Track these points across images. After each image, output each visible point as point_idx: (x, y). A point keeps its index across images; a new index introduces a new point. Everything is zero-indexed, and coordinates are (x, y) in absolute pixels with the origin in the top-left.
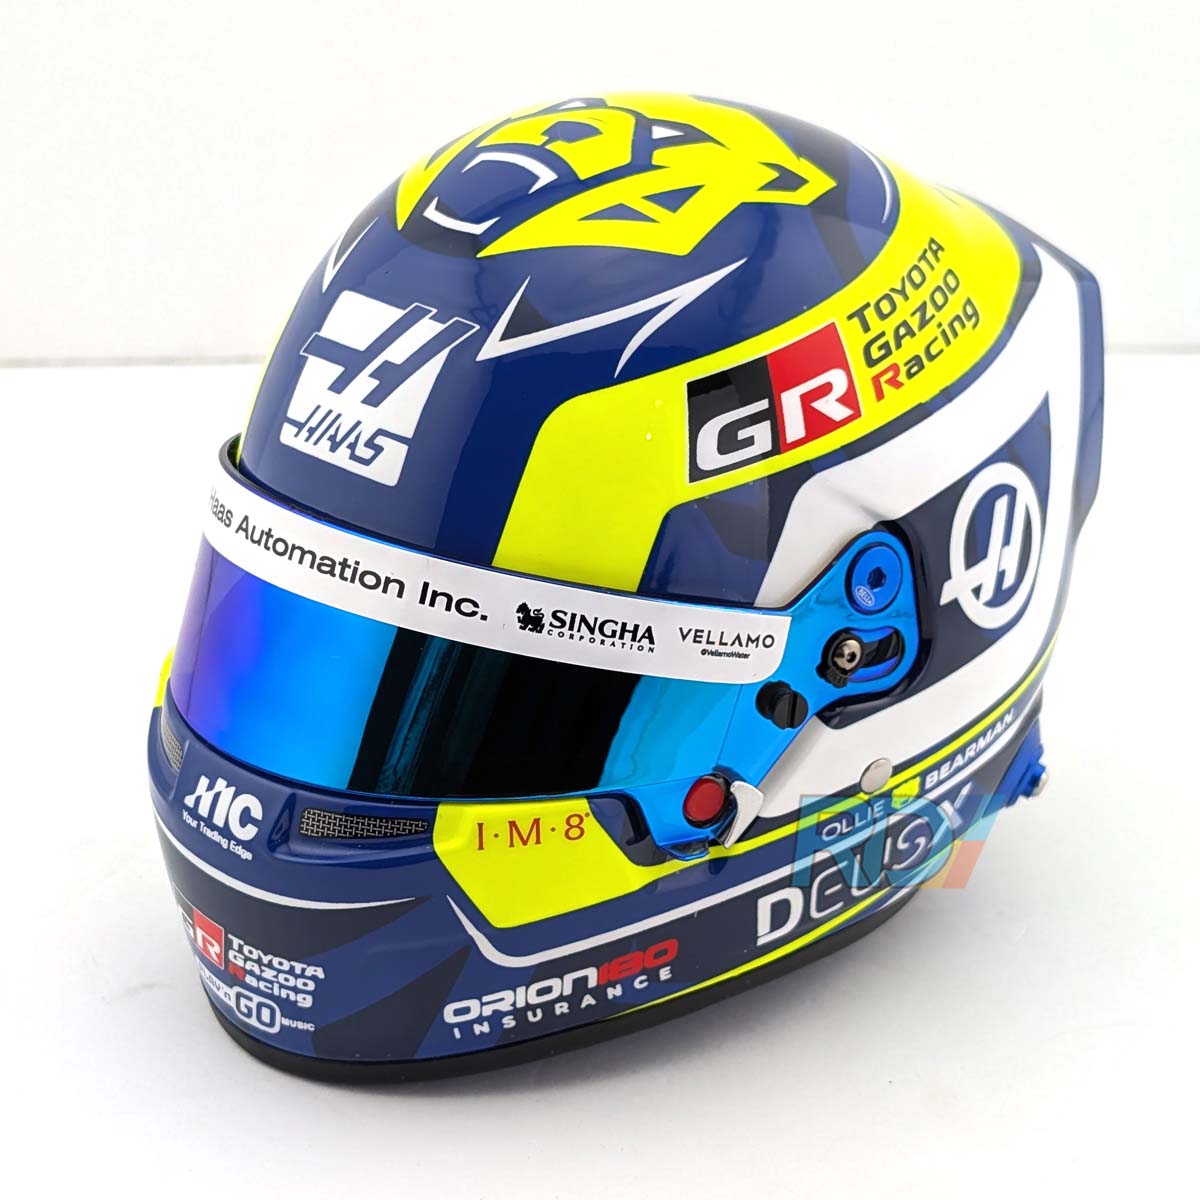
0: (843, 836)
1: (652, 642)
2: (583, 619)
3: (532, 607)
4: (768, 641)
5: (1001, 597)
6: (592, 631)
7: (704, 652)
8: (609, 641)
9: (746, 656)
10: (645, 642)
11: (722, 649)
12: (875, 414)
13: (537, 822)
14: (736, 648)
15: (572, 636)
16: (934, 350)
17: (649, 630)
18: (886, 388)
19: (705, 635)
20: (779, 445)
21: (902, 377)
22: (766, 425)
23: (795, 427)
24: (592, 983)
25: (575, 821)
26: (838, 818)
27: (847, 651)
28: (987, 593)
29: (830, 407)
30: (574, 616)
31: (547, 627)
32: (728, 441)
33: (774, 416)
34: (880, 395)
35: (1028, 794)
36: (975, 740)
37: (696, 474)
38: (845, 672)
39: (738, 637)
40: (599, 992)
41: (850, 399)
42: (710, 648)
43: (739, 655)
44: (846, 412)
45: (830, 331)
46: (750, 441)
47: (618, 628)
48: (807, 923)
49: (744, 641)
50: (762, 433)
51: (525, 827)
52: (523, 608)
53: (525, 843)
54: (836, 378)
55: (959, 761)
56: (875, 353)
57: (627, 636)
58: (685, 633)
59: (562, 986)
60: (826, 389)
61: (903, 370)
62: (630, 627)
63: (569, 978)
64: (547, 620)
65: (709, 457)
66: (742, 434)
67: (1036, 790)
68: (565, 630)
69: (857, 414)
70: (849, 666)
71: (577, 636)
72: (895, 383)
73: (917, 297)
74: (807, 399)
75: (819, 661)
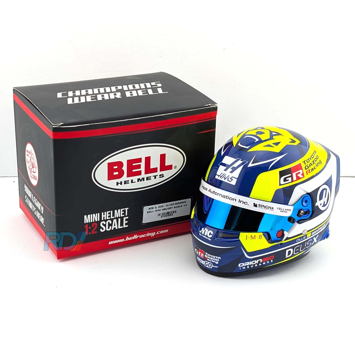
0: (299, 241)
1: (273, 209)
4: (290, 210)
5: (324, 205)
6: (264, 207)
7: (281, 211)
9: (287, 212)
10: (272, 209)
11: (283, 211)
12: (306, 177)
13: (255, 236)
14: (285, 211)
16: (315, 168)
17: (273, 207)
18: (308, 173)
19: (281, 209)
20: (292, 181)
21: (310, 171)
22: (291, 178)
23: (295, 178)
24: (261, 262)
25: (260, 236)
26: (299, 238)
27: (301, 212)
28: (322, 205)
29: (300, 175)
31: (258, 207)
32: (285, 180)
33: (292, 176)
35: (327, 238)
36: (319, 228)
37: (280, 185)
38: (301, 215)
39: (286, 209)
40: (262, 263)
41: (303, 174)
42: (282, 211)
43: (286, 212)
44: (302, 176)
45: (300, 164)
46: (288, 180)
47: (268, 207)
48: (293, 255)
49: (287, 210)
50: (290, 179)
51: (253, 237)
52: (254, 204)
53: (253, 239)
54: (301, 171)
55: (317, 231)
56: (307, 168)
58: (278, 208)
59: (256, 262)
60: (299, 173)
62: (270, 207)
63: (258, 261)
64: (258, 205)
65: (282, 182)
66: (287, 179)
67: (328, 237)
68: (260, 207)
70: (302, 215)
71: (262, 208)
73: (313, 159)
74: (297, 174)
75: (297, 214)
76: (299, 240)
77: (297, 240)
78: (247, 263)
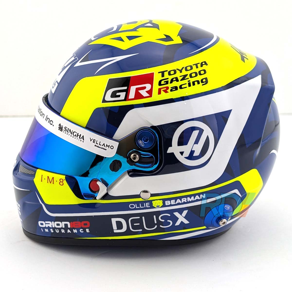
0: (135, 209)
1: (83, 140)
2: (70, 130)
3: (61, 125)
4: (112, 147)
6: (71, 134)
7: (95, 146)
8: (74, 137)
9: (106, 150)
10: (82, 139)
11: (100, 146)
12: (156, 97)
13: (53, 178)
14: (103, 147)
15: (67, 134)
16: (183, 87)
17: (83, 136)
18: (162, 92)
19: (96, 141)
20: (126, 99)
21: (169, 90)
22: (125, 93)
23: (132, 94)
24: (69, 226)
25: (61, 180)
26: (134, 203)
28: (187, 154)
29: (143, 93)
30: (68, 129)
31: (63, 131)
32: (114, 95)
34: (159, 93)
37: (104, 101)
38: (133, 161)
39: (104, 144)
40: (71, 229)
41: (150, 92)
42: (97, 145)
43: (104, 149)
44: (148, 95)
46: (119, 96)
47: (77, 134)
48: (128, 232)
49: (105, 145)
50: (123, 95)
51: (51, 179)
52: (60, 125)
53: (51, 183)
54: (148, 86)
56: (163, 82)
57: (78, 137)
58: (91, 139)
59: (62, 224)
60: (144, 88)
61: (170, 89)
62: (79, 135)
63: (64, 223)
64: (64, 129)
65: (108, 98)
66: (118, 94)
68: (66, 132)
69: (151, 96)
71: (68, 134)
72: (166, 91)
73: (184, 73)
74: (137, 89)
76: (135, 206)
77: (131, 206)
78: (49, 224)
